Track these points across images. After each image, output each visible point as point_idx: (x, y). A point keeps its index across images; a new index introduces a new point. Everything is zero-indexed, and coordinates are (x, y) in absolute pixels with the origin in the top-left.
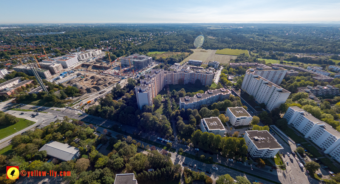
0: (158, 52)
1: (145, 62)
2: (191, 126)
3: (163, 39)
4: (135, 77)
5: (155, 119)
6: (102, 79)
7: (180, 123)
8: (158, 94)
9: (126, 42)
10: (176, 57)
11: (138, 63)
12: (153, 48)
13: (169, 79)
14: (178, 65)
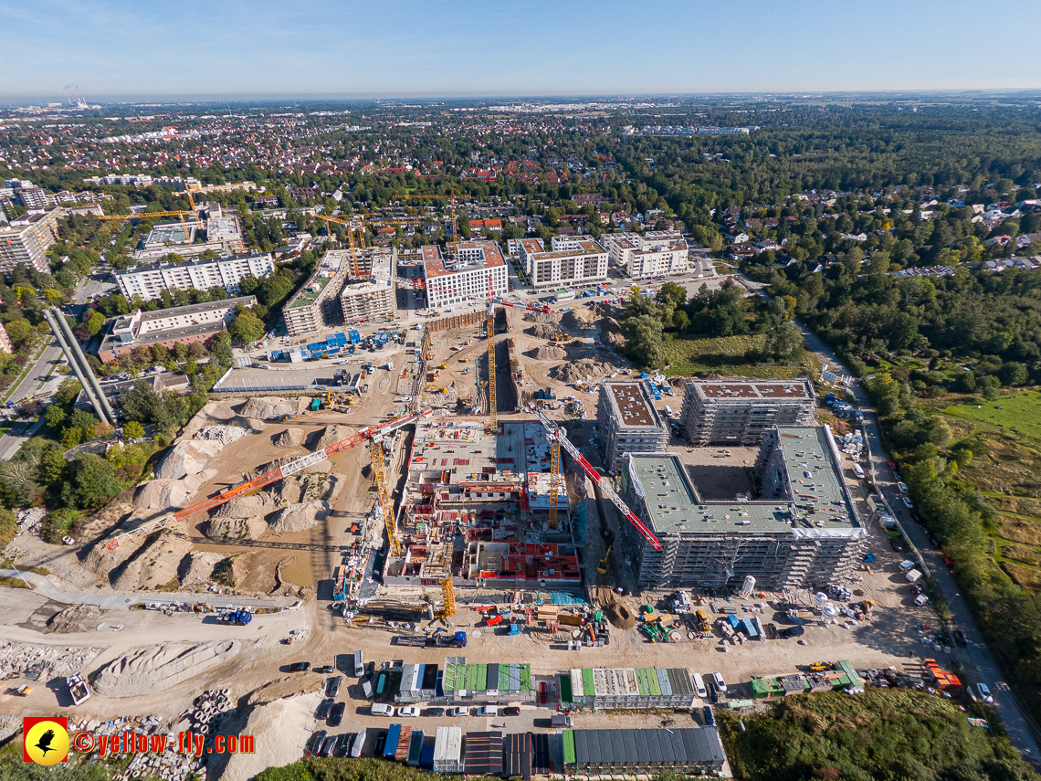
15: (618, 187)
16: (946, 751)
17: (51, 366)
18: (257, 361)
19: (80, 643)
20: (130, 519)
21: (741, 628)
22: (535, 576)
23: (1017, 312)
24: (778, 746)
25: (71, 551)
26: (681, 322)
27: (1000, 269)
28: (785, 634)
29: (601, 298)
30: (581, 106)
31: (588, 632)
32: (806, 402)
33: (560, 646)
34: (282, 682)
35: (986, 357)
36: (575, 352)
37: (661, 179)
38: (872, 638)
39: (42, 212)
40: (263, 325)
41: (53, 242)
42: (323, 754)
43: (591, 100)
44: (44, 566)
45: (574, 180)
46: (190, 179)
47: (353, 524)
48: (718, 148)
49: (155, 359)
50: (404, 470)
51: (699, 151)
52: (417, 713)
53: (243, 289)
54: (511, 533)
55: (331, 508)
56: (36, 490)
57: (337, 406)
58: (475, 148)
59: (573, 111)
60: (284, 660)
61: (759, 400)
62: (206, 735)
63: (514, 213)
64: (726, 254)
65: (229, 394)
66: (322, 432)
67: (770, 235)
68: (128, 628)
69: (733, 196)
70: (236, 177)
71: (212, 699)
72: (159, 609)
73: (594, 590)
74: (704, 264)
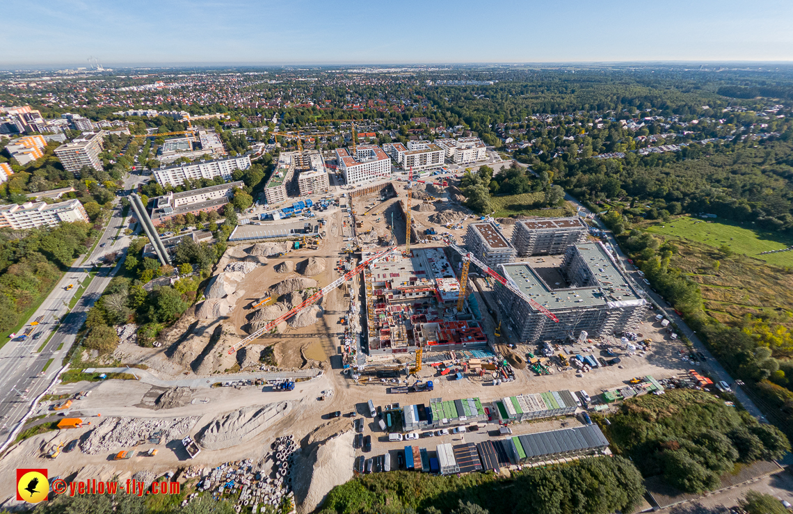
15: (435, 113)
16: (721, 423)
17: (117, 230)
18: (252, 221)
19: (182, 414)
20: (198, 327)
21: (586, 362)
22: (460, 342)
23: (664, 175)
24: (635, 432)
25: (161, 351)
26: (495, 187)
27: (646, 153)
28: (611, 363)
29: (444, 175)
30: (399, 70)
31: (502, 373)
32: (582, 229)
33: (488, 383)
34: (326, 426)
35: (657, 200)
36: (440, 207)
37: (457, 109)
38: (656, 360)
39: (93, 133)
40: (252, 198)
41: (101, 152)
42: (367, 472)
43: (403, 66)
44: (144, 363)
45: (409, 110)
46: (183, 112)
47: (341, 319)
48: (480, 92)
49: (187, 222)
50: (362, 283)
51: (471, 94)
52: (417, 436)
53: (234, 177)
54: (435, 316)
55: (324, 309)
56: (130, 312)
57: (310, 246)
58: (347, 93)
59: (395, 73)
60: (323, 411)
61: (558, 230)
62: (286, 468)
63: (381, 129)
64: (503, 149)
65: (239, 242)
66: (306, 262)
67: (524, 138)
68: (214, 400)
69: (499, 118)
70: (210, 110)
71: (283, 443)
72: (231, 386)
73: (496, 347)
74: (494, 155)
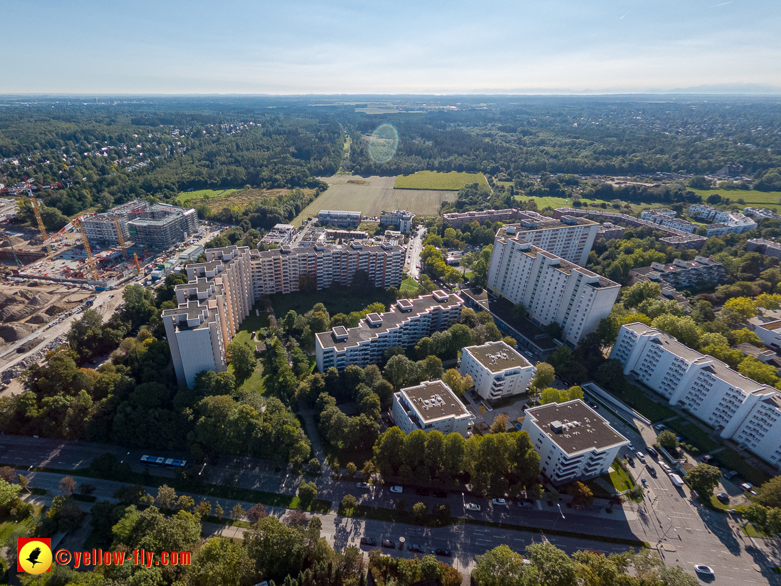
0: (210, 193)
1: (172, 226)
2: (368, 418)
3: (221, 148)
4: (147, 280)
5: (247, 413)
6: (18, 298)
7: (331, 416)
8: (237, 332)
9: (87, 162)
10: (275, 206)
11: (148, 231)
12: (193, 178)
13: (267, 279)
14: (288, 230)
21: (194, 241)
38: (212, 231)
